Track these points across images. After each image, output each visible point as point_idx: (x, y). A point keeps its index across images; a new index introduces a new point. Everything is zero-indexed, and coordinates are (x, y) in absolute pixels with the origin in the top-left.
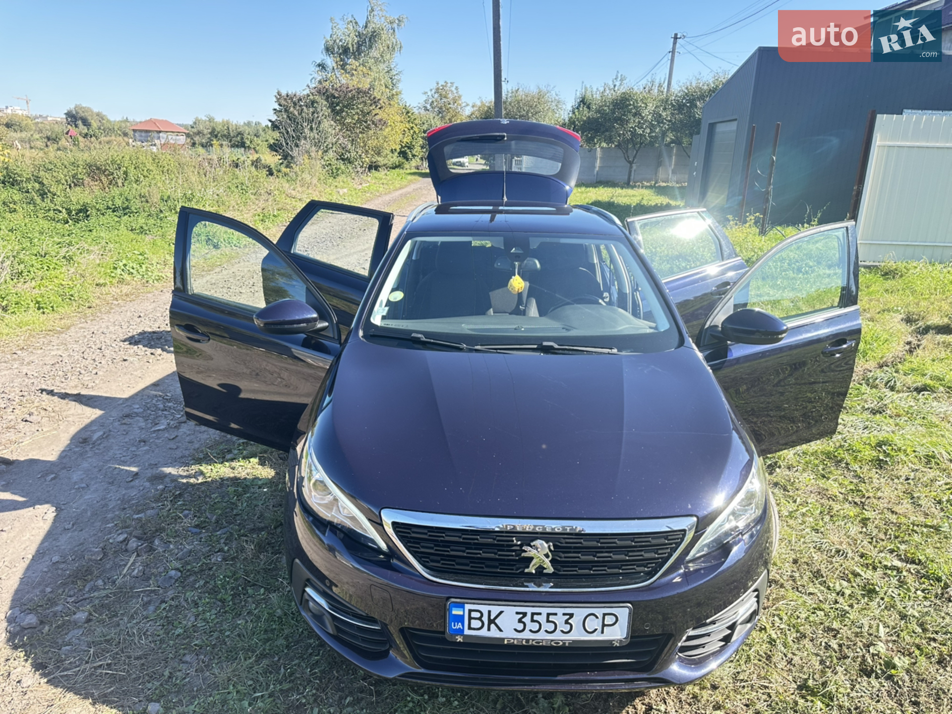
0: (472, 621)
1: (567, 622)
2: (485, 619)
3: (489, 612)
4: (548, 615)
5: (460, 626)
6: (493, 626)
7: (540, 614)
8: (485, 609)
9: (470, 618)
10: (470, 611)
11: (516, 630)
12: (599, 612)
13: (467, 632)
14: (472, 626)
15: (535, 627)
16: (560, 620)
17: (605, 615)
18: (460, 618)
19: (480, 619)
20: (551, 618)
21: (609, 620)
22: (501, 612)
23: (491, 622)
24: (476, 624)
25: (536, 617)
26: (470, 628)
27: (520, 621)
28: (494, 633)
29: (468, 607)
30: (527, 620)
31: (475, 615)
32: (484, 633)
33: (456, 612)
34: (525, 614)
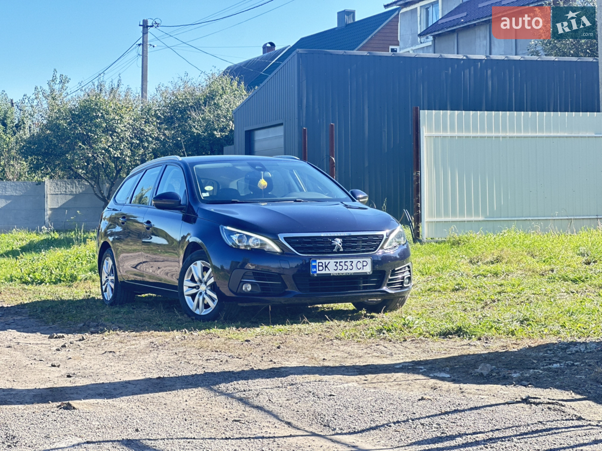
0: (320, 267)
1: (351, 265)
2: (324, 266)
3: (325, 263)
4: (345, 262)
5: (315, 270)
6: (327, 268)
7: (342, 262)
8: (323, 261)
9: (319, 266)
10: (319, 263)
11: (335, 270)
12: (361, 260)
13: (318, 272)
14: (320, 269)
15: (341, 267)
16: (349, 264)
17: (363, 261)
18: (315, 267)
19: (322, 266)
20: (346, 264)
21: (365, 264)
22: (329, 262)
23: (326, 267)
24: (321, 268)
25: (341, 264)
26: (319, 270)
27: (336, 266)
28: (327, 272)
29: (318, 261)
30: (338, 265)
31: (320, 264)
32: (323, 272)
33: (314, 264)
34: (337, 262)
